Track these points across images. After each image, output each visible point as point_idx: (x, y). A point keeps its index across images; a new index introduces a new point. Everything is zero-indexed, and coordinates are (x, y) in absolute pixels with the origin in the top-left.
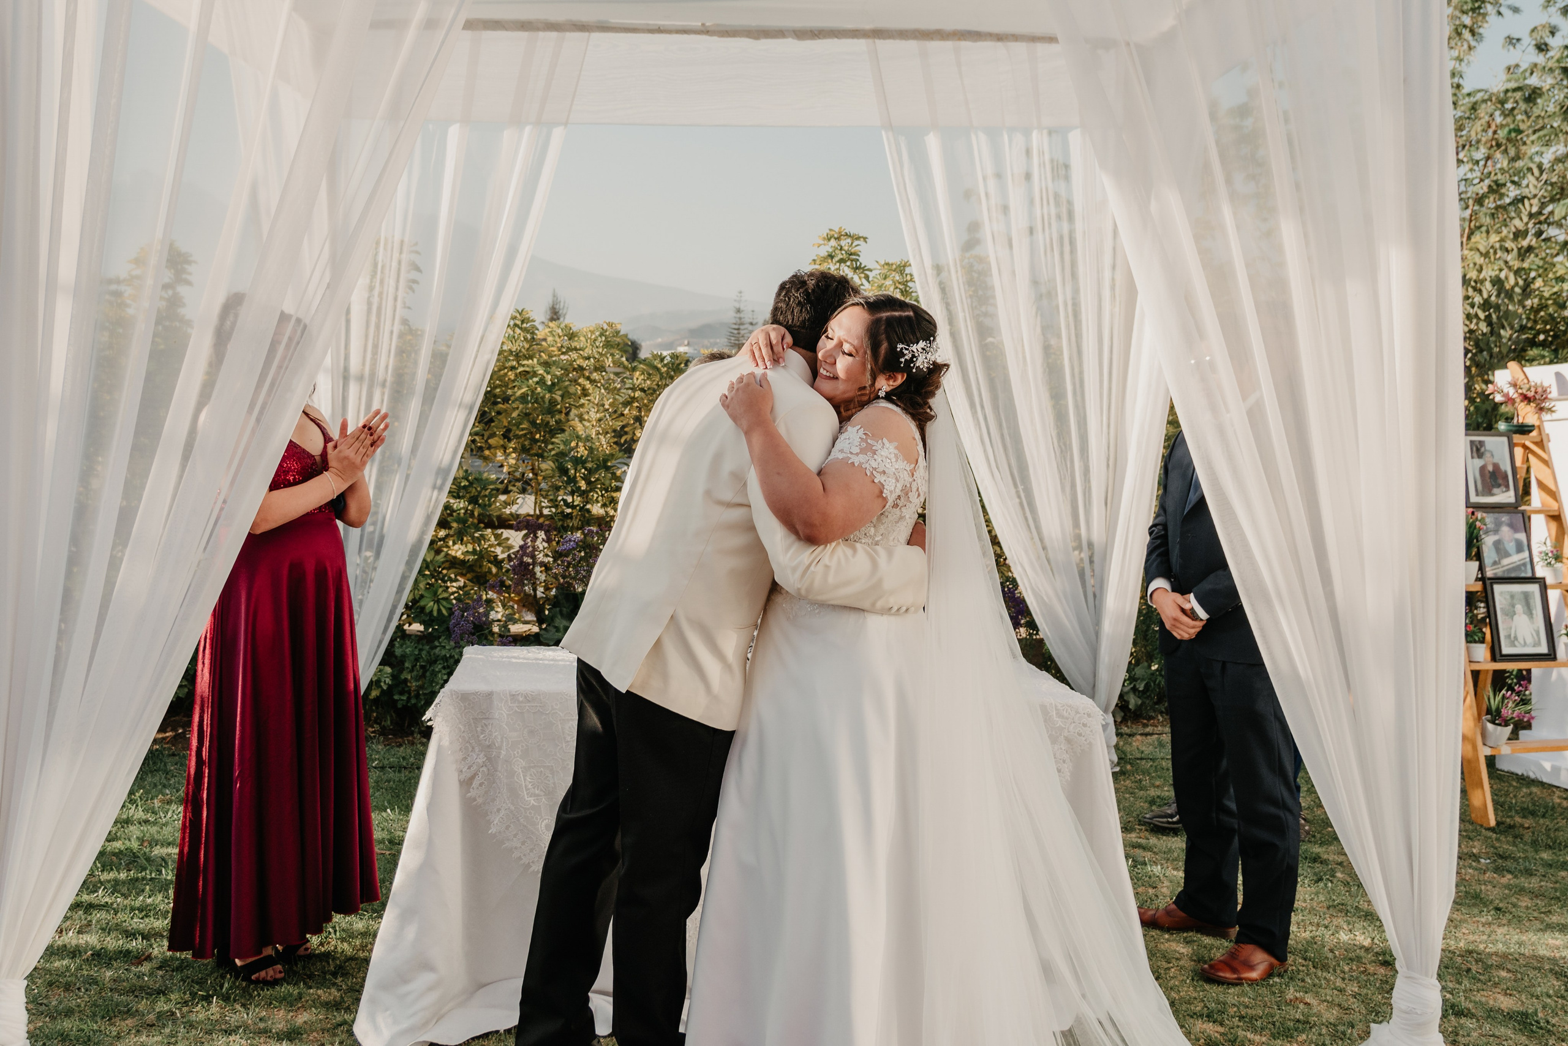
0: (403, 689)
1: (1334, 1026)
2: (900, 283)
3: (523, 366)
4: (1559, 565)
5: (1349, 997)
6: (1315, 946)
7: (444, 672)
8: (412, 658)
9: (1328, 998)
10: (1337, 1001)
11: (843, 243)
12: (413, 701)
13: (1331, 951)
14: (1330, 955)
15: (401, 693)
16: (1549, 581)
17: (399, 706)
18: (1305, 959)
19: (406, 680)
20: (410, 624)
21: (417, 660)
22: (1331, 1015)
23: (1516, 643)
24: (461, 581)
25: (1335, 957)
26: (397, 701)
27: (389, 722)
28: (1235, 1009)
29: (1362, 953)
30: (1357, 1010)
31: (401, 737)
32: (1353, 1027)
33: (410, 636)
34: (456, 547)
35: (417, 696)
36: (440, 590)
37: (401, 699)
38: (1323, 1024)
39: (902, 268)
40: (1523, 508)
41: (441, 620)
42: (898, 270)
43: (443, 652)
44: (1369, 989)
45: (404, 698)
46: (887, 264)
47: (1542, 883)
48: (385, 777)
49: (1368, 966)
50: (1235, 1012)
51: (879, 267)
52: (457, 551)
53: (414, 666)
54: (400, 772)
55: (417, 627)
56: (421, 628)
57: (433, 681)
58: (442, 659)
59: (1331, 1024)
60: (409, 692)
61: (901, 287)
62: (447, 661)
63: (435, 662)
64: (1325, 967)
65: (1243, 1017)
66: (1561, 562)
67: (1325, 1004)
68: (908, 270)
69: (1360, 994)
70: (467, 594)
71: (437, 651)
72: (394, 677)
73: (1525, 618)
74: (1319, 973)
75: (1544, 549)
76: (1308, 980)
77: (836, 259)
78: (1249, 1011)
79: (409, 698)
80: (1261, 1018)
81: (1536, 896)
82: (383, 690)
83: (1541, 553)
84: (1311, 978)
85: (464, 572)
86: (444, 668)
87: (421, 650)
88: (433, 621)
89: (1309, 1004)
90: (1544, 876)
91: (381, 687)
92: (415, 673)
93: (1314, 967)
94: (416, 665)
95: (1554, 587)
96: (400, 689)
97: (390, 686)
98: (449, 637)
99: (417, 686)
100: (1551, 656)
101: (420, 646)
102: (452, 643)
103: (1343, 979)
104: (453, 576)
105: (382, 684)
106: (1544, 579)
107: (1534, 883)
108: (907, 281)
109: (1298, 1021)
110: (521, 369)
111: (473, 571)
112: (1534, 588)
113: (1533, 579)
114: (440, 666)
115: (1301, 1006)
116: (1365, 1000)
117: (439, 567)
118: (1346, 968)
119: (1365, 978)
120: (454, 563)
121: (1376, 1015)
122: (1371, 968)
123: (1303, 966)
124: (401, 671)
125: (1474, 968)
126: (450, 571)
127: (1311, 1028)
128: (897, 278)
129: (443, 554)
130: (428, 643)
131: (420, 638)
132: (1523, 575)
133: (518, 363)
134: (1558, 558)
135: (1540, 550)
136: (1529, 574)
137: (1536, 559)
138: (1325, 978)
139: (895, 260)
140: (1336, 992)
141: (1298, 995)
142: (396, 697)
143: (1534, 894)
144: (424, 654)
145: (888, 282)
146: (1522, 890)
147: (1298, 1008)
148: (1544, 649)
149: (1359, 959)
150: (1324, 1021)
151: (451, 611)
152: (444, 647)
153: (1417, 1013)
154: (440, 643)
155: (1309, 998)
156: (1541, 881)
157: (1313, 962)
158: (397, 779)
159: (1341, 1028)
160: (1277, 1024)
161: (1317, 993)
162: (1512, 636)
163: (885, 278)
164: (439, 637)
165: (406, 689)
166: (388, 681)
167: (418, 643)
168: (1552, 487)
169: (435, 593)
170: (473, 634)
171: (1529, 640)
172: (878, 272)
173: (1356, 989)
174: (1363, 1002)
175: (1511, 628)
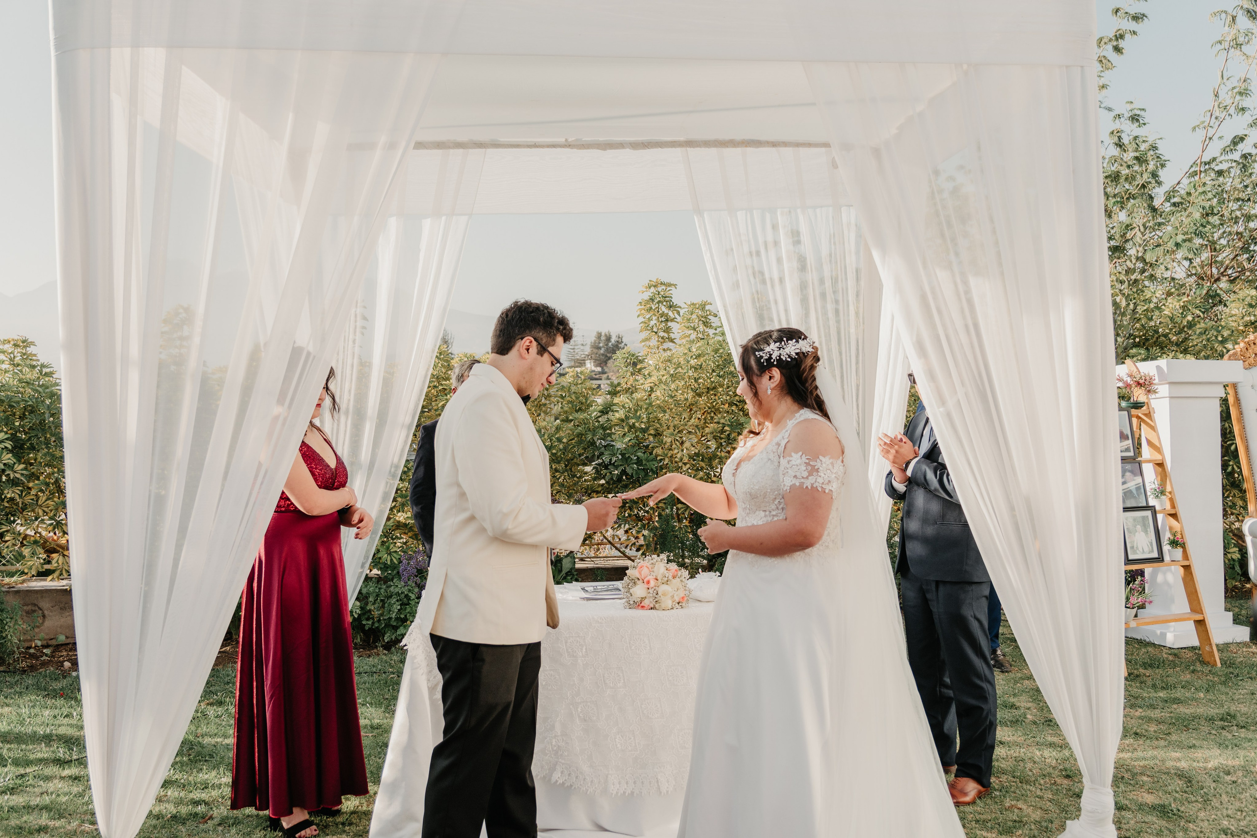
0: (369, 616)
1: (1039, 822)
2: (702, 317)
3: (442, 385)
4: (1163, 497)
5: (1047, 802)
6: (1019, 768)
7: (397, 603)
8: (375, 595)
9: (1033, 803)
10: (1039, 805)
11: (660, 289)
12: (376, 625)
13: (1031, 770)
14: (1030, 773)
15: (368, 619)
16: (1158, 508)
17: (367, 628)
18: (1014, 777)
19: (370, 611)
20: (371, 571)
21: (377, 596)
22: (1037, 815)
23: (1137, 551)
24: (405, 538)
25: (1033, 775)
26: (365, 625)
27: (359, 640)
28: (972, 816)
29: (1051, 771)
30: (1053, 810)
31: (369, 650)
32: (1052, 823)
33: (371, 578)
34: (399, 514)
35: (379, 621)
36: (392, 546)
37: (367, 624)
38: (1032, 822)
39: (703, 307)
40: (1139, 459)
41: (393, 567)
42: (700, 307)
43: (397, 590)
44: (1059, 795)
45: (370, 623)
46: (693, 304)
47: (1162, 714)
48: (362, 681)
49: (1056, 779)
50: (972, 818)
51: (687, 307)
52: (400, 517)
53: (375, 601)
54: (372, 676)
55: (376, 572)
56: (379, 572)
57: (390, 611)
58: (396, 594)
59: (1036, 821)
60: (373, 619)
61: (703, 319)
62: (399, 596)
63: (391, 597)
64: (1028, 782)
65: (978, 821)
66: (1165, 495)
67: (1032, 808)
68: (707, 307)
69: (1054, 800)
70: (409, 548)
71: (392, 589)
72: (362, 608)
73: (1143, 534)
74: (1025, 787)
75: (1153, 486)
76: (1017, 792)
77: (656, 301)
78: (981, 816)
79: (373, 623)
80: (990, 820)
81: (1160, 723)
82: (354, 617)
83: (1152, 489)
84: (1020, 791)
85: (406, 532)
86: (397, 601)
87: (380, 589)
88: (387, 568)
89: (1021, 809)
90: (1163, 709)
91: (353, 615)
92: (376, 606)
93: (1020, 782)
94: (377, 599)
95: (1160, 512)
96: (366, 616)
97: (359, 615)
98: (400, 578)
99: (378, 614)
100: (1160, 559)
101: (380, 586)
102: (403, 583)
103: (1041, 790)
104: (398, 535)
105: (354, 614)
106: (1154, 507)
107: (1156, 714)
108: (707, 315)
109: (1015, 821)
110: (440, 387)
111: (413, 531)
112: (1148, 513)
113: (1147, 508)
114: (395, 600)
115: (1016, 810)
116: (1057, 803)
117: (390, 530)
118: (1042, 782)
119: (1055, 788)
120: (399, 526)
121: (1066, 813)
122: (1059, 781)
123: (1013, 782)
124: (367, 604)
125: (1126, 776)
126: (396, 532)
127: (1024, 825)
128: (700, 313)
129: (392, 520)
130: (385, 583)
131: (379, 579)
132: (1140, 505)
133: (438, 383)
134: (1163, 493)
135: (1151, 487)
136: (1145, 504)
137: (1149, 494)
138: (1029, 790)
139: (698, 300)
140: (1037, 799)
141: (1013, 803)
142: (364, 622)
143: (1159, 722)
144: (382, 591)
145: (694, 316)
146: (1150, 720)
147: (1014, 812)
148: (1155, 555)
149: (1050, 774)
150: (1032, 820)
151: (400, 562)
152: (397, 586)
153: (1098, 812)
154: (394, 583)
155: (1020, 804)
156: (1162, 712)
157: (1020, 779)
158: (371, 682)
159: (1044, 824)
160: (1001, 824)
161: (1025, 800)
162: (1135, 547)
163: (692, 315)
164: (392, 580)
165: (371, 616)
166: (358, 611)
167: (378, 584)
168: (1158, 444)
169: (388, 548)
170: (417, 576)
171: (1146, 549)
172: (686, 310)
173: (1051, 796)
174: (1056, 804)
175: (1134, 542)
